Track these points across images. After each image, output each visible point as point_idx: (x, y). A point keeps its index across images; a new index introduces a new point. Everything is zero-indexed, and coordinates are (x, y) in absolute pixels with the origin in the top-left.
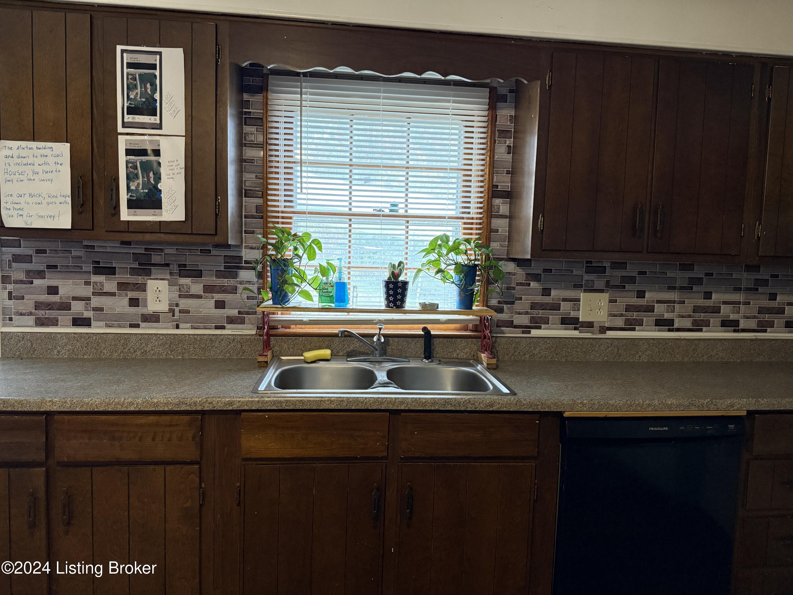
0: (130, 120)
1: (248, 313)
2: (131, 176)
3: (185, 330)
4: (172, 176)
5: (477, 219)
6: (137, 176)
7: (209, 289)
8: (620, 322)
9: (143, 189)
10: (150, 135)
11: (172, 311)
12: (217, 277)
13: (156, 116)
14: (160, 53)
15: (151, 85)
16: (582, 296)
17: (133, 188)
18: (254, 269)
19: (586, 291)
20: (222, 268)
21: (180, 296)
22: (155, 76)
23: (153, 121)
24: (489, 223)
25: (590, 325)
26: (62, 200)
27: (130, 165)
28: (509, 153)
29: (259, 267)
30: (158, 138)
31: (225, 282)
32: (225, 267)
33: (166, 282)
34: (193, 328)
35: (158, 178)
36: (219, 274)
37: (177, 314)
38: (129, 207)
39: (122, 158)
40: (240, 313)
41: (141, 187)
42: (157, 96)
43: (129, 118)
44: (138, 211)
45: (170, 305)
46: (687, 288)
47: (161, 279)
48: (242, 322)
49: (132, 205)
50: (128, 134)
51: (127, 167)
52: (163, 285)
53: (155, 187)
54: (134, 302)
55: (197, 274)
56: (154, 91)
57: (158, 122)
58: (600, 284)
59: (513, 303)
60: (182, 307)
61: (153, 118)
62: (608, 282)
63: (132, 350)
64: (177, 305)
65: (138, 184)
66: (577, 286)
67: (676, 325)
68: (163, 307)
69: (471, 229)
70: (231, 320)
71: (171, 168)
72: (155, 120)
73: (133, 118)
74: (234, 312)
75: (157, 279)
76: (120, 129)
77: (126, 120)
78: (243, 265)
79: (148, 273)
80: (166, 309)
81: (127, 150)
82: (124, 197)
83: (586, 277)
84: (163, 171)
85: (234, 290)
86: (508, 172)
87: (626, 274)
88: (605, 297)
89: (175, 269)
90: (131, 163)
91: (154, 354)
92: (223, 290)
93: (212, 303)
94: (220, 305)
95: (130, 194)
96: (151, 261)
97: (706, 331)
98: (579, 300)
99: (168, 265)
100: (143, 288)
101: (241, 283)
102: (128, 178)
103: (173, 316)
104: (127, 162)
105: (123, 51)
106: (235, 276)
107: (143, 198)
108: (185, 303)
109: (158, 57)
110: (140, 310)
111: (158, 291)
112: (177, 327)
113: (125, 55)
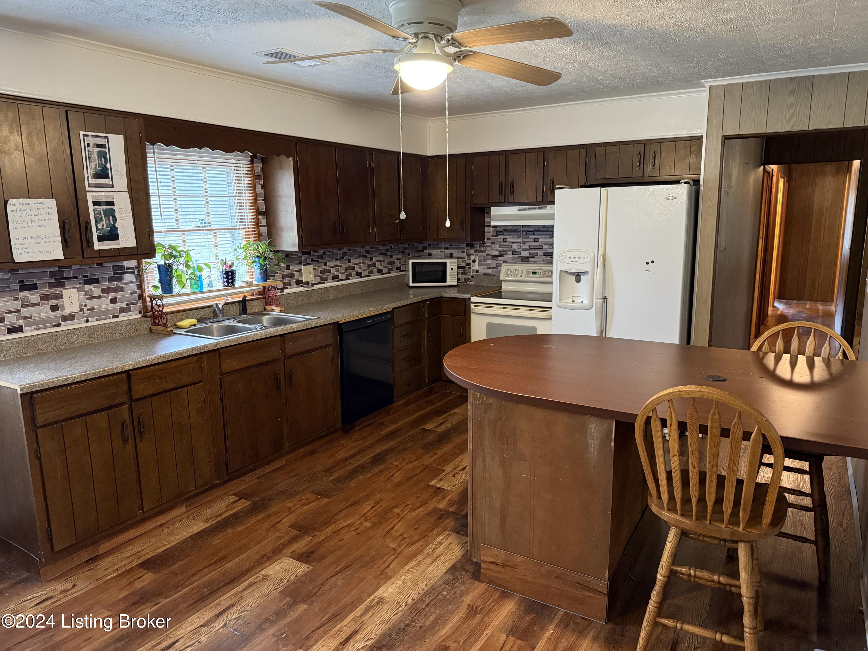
0: (94, 182)
1: (133, 304)
2: (98, 219)
3: (93, 322)
4: (122, 218)
5: (252, 228)
6: (101, 220)
7: (105, 291)
8: (319, 280)
9: (106, 228)
10: (106, 192)
11: (82, 310)
12: (109, 281)
13: (109, 179)
14: (107, 138)
15: (104, 159)
16: (303, 268)
17: (100, 227)
18: (133, 272)
19: (304, 265)
20: (112, 275)
21: (87, 299)
22: (106, 153)
23: (107, 183)
24: (259, 231)
25: (307, 283)
26: (55, 239)
27: (96, 212)
28: (262, 189)
29: (136, 271)
30: (111, 193)
31: (115, 284)
32: (114, 274)
33: (76, 290)
34: (98, 320)
35: (115, 220)
36: (111, 279)
37: (86, 312)
38: (99, 240)
39: (91, 208)
40: (127, 304)
41: (105, 226)
42: (108, 166)
43: (93, 181)
44: (105, 242)
45: (80, 306)
46: (342, 259)
47: (73, 288)
48: (130, 311)
49: (101, 239)
50: (92, 192)
51: (95, 214)
52: (74, 292)
53: (114, 226)
54: (54, 308)
55: (95, 281)
56: (106, 162)
57: (111, 183)
58: (309, 261)
59: (274, 276)
60: (89, 306)
61: (107, 180)
62: (312, 259)
63: (62, 343)
64: (85, 305)
65: (103, 225)
66: (300, 263)
67: (340, 278)
68: (76, 308)
69: (249, 235)
70: (122, 310)
71: (122, 213)
72: (109, 182)
73: (96, 181)
74: (123, 305)
75: (70, 288)
76: (87, 189)
77: (90, 182)
78: (126, 271)
79: (63, 285)
80: (78, 309)
81: (93, 202)
82: (95, 234)
83: (303, 257)
84: (117, 214)
85: (121, 289)
86: (263, 200)
87: (318, 254)
88: (311, 267)
89: (81, 279)
90: (97, 211)
91: (78, 343)
92: (115, 290)
93: (108, 300)
94: (114, 301)
95: (98, 232)
96: (63, 276)
97: (351, 279)
98: (301, 270)
99: (76, 277)
100: (60, 297)
101: (126, 283)
102: (96, 221)
103: (84, 313)
104: (94, 210)
105: (84, 135)
106: (120, 279)
107: (107, 234)
108: (90, 303)
109: (106, 140)
110: (60, 313)
111: (71, 298)
112: (87, 321)
113: (85, 138)
